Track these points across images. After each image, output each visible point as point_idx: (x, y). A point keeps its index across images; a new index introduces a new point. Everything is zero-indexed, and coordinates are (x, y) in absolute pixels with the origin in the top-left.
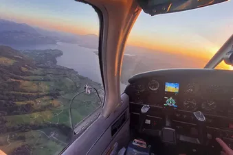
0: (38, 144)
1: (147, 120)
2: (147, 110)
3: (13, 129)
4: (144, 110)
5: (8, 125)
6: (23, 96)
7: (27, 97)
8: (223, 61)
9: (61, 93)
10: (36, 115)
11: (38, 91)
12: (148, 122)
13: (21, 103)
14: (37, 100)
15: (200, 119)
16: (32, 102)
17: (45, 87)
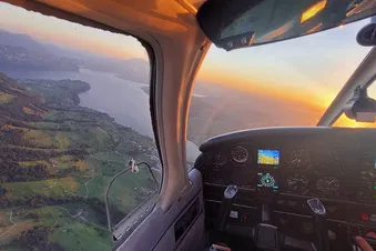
0: (58, 226)
1: (232, 212)
2: (233, 193)
3: (18, 203)
4: (230, 194)
5: (9, 196)
6: (30, 152)
7: (36, 156)
8: (344, 115)
9: (88, 150)
10: (52, 183)
11: (53, 147)
12: (234, 214)
13: (27, 164)
14: (52, 160)
15: (317, 211)
16: (44, 163)
17: (63, 141)
